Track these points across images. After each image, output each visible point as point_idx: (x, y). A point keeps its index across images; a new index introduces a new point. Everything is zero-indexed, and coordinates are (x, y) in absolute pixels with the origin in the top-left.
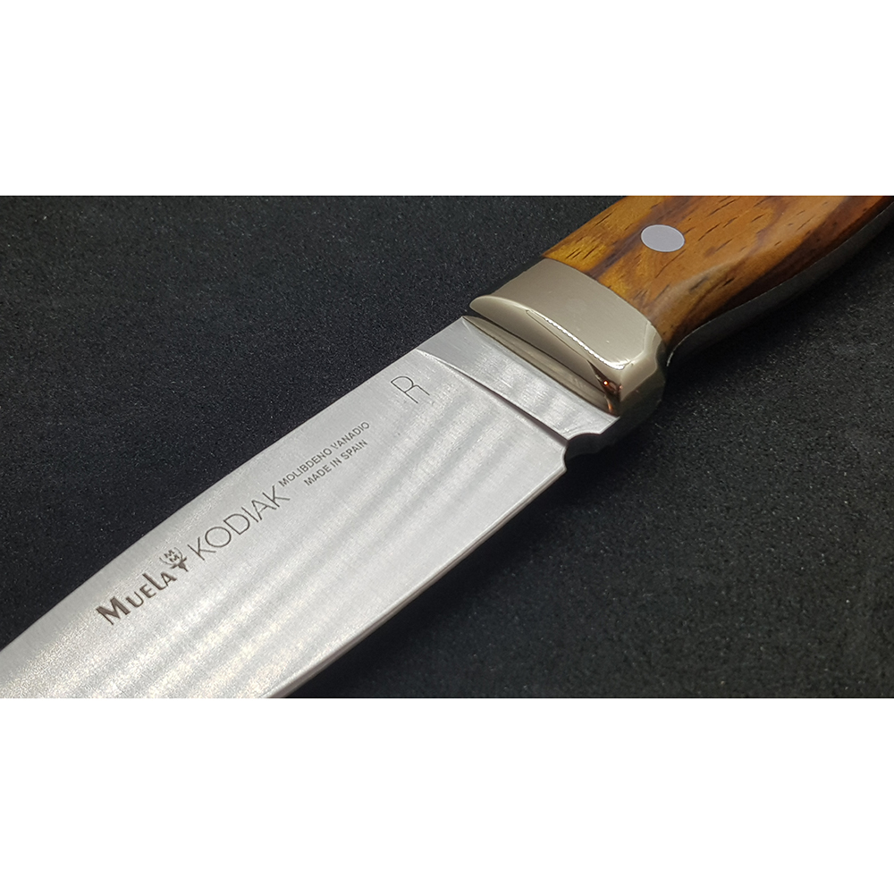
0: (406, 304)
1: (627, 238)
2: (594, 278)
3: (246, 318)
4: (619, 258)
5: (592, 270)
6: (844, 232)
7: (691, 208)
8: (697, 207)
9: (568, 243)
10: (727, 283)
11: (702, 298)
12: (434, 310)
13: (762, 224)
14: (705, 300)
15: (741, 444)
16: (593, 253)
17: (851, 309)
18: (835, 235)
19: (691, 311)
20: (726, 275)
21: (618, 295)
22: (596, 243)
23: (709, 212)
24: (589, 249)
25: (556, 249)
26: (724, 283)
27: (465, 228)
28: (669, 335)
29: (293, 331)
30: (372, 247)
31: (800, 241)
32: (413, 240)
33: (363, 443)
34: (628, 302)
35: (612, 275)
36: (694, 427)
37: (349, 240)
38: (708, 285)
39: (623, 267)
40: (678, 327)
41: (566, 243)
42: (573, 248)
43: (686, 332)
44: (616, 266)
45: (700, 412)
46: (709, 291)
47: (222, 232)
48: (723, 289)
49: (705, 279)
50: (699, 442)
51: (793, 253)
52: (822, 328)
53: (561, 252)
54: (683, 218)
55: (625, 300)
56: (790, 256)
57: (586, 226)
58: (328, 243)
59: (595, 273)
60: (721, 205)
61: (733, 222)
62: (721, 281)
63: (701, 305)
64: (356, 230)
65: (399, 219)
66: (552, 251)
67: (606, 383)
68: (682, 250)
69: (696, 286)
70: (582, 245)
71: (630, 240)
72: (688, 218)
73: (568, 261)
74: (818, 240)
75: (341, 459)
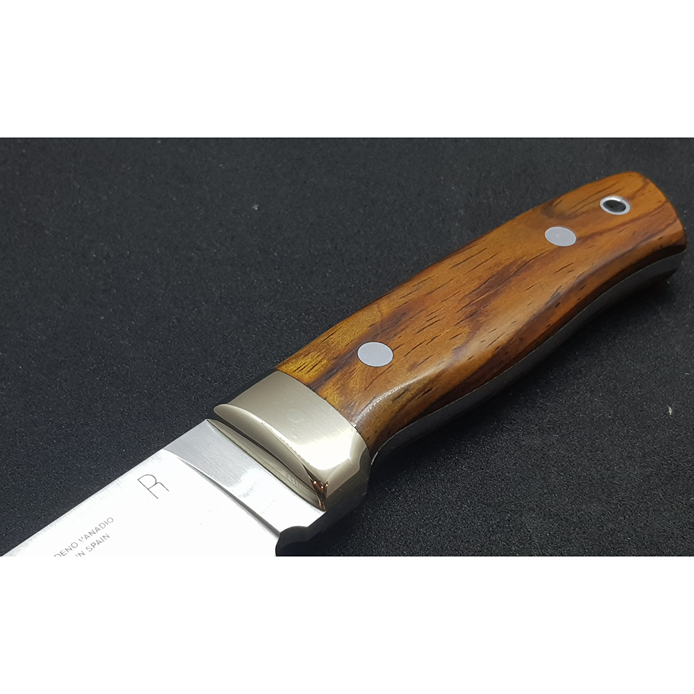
0: (170, 399)
1: (345, 354)
2: (314, 391)
3: (32, 413)
4: (337, 372)
5: (313, 382)
6: (531, 344)
7: (403, 327)
8: (407, 327)
9: (297, 357)
10: (426, 393)
11: (403, 407)
12: (193, 405)
13: (458, 342)
14: (407, 407)
15: (435, 526)
16: (316, 368)
17: (541, 404)
18: (522, 348)
19: (394, 418)
20: (425, 386)
21: (332, 405)
22: (320, 358)
23: (417, 330)
24: (313, 363)
25: (288, 362)
26: (423, 393)
27: (229, 330)
28: (372, 440)
29: (71, 424)
30: (148, 348)
31: (490, 355)
32: (184, 342)
33: (106, 537)
34: (340, 412)
35: (330, 388)
36: (399, 511)
37: (129, 342)
38: (408, 395)
39: (339, 380)
40: (381, 432)
41: (296, 356)
42: (301, 362)
43: (389, 435)
44: (334, 380)
45: (405, 497)
46: (409, 400)
47: (21, 335)
48: (421, 399)
49: (406, 390)
50: (401, 524)
51: (484, 365)
52: (514, 420)
53: (291, 366)
54: (395, 335)
55: (337, 410)
56: (481, 368)
57: (313, 342)
58: (111, 345)
59: (315, 386)
60: (428, 324)
61: (436, 339)
62: (421, 391)
63: (402, 412)
64: (136, 333)
65: (173, 322)
66: (283, 365)
67: (315, 482)
68: (390, 365)
69: (398, 397)
70: (308, 359)
71: (349, 355)
72: (398, 336)
73: (296, 374)
74: (506, 354)
75: (86, 551)
